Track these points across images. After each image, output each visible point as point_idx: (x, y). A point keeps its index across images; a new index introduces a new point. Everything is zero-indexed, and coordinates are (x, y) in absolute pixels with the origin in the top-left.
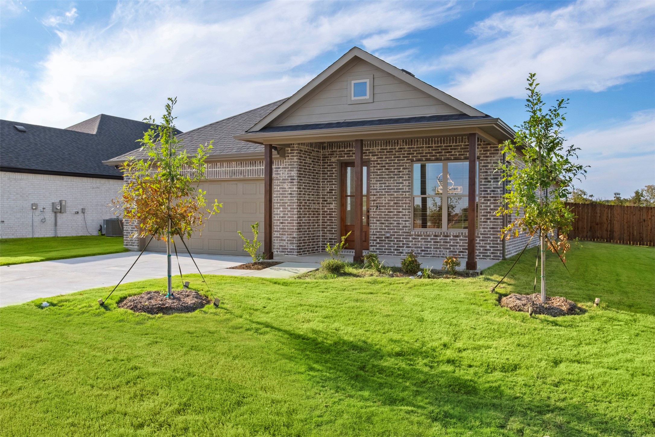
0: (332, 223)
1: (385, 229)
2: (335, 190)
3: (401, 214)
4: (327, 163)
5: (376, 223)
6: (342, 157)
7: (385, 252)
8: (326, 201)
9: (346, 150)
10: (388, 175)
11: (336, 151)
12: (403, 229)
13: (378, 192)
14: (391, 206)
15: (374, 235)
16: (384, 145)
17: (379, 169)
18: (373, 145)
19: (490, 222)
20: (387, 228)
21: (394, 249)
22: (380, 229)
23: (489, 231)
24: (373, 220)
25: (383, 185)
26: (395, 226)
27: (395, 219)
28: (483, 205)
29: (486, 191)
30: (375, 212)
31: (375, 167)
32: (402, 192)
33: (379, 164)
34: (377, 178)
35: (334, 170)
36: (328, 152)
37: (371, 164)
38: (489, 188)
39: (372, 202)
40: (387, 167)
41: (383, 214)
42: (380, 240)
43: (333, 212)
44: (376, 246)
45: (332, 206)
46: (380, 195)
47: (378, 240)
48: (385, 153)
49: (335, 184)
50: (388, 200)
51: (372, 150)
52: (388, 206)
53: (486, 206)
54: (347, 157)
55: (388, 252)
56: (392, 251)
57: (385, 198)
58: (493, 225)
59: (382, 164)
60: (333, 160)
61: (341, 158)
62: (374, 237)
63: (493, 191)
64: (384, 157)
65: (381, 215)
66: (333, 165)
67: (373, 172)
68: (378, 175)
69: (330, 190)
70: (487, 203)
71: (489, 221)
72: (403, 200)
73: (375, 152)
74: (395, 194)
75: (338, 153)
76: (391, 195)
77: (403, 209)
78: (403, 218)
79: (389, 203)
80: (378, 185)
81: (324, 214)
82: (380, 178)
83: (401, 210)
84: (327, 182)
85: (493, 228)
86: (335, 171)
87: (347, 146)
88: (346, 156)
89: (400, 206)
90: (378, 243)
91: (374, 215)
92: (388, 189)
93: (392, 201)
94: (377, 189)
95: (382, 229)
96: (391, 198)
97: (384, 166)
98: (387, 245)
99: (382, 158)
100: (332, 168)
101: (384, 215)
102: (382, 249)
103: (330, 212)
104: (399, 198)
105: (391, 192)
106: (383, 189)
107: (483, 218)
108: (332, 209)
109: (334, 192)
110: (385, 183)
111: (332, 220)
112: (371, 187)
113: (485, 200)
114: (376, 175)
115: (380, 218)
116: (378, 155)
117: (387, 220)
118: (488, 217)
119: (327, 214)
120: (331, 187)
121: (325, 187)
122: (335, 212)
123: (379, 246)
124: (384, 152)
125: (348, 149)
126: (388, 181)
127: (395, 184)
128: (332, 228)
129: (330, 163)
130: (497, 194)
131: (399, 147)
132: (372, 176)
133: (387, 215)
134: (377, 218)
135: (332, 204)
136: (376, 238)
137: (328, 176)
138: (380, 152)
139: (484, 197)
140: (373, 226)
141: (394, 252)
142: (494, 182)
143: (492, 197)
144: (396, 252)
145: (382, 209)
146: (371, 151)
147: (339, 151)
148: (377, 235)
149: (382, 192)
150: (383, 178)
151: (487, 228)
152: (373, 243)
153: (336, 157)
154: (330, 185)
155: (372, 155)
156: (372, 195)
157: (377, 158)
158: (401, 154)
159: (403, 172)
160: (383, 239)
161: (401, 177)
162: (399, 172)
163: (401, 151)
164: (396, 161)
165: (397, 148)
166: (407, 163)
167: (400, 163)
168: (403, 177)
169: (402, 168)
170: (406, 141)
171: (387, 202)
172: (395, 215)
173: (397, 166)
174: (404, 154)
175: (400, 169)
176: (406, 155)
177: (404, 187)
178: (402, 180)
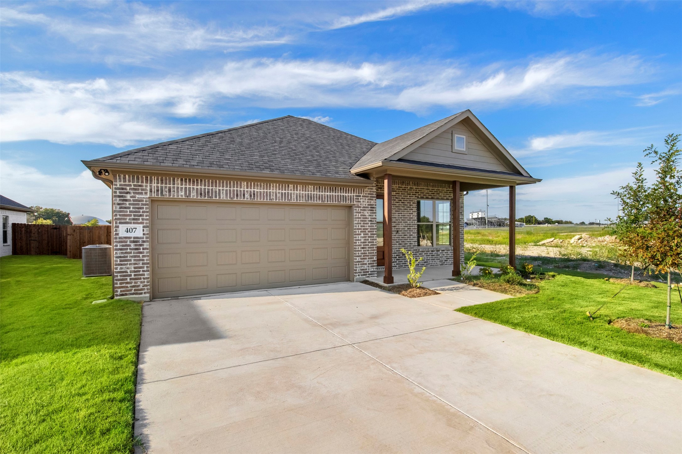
3: (412, 236)
7: (402, 266)
10: (403, 207)
12: (414, 248)
13: (397, 220)
14: (406, 231)
15: (395, 253)
16: (400, 184)
17: (398, 202)
18: (393, 183)
22: (398, 249)
24: (394, 242)
25: (400, 215)
26: (409, 246)
27: (408, 240)
30: (395, 235)
31: (394, 200)
32: (413, 220)
33: (397, 198)
34: (396, 209)
39: (393, 228)
40: (402, 201)
41: (400, 237)
46: (398, 222)
47: (397, 257)
48: (401, 190)
50: (404, 226)
52: (404, 231)
57: (402, 224)
59: (399, 198)
64: (400, 193)
67: (393, 204)
68: (397, 207)
72: (413, 226)
73: (394, 189)
74: (408, 221)
76: (406, 222)
77: (413, 233)
78: (413, 239)
79: (404, 229)
80: (397, 214)
82: (398, 209)
83: (412, 234)
89: (411, 231)
90: (398, 260)
91: (394, 238)
92: (404, 218)
93: (406, 227)
94: (396, 218)
96: (406, 224)
97: (401, 200)
99: (399, 194)
102: (400, 264)
104: (411, 224)
105: (405, 220)
106: (401, 218)
110: (402, 213)
114: (395, 207)
115: (398, 240)
116: (396, 191)
117: (403, 242)
123: (398, 262)
124: (400, 189)
126: (403, 211)
127: (408, 215)
131: (410, 186)
133: (403, 237)
136: (396, 255)
138: (398, 189)
145: (400, 233)
149: (399, 220)
150: (400, 209)
155: (392, 191)
157: (396, 194)
158: (411, 192)
159: (413, 205)
160: (401, 256)
161: (411, 209)
162: (410, 205)
163: (411, 190)
164: (408, 197)
165: (409, 187)
166: (415, 199)
167: (411, 199)
168: (413, 209)
169: (412, 202)
170: (414, 183)
171: (403, 227)
172: (408, 237)
173: (409, 201)
174: (413, 192)
175: (411, 203)
176: (414, 193)
177: (414, 217)
178: (412, 211)
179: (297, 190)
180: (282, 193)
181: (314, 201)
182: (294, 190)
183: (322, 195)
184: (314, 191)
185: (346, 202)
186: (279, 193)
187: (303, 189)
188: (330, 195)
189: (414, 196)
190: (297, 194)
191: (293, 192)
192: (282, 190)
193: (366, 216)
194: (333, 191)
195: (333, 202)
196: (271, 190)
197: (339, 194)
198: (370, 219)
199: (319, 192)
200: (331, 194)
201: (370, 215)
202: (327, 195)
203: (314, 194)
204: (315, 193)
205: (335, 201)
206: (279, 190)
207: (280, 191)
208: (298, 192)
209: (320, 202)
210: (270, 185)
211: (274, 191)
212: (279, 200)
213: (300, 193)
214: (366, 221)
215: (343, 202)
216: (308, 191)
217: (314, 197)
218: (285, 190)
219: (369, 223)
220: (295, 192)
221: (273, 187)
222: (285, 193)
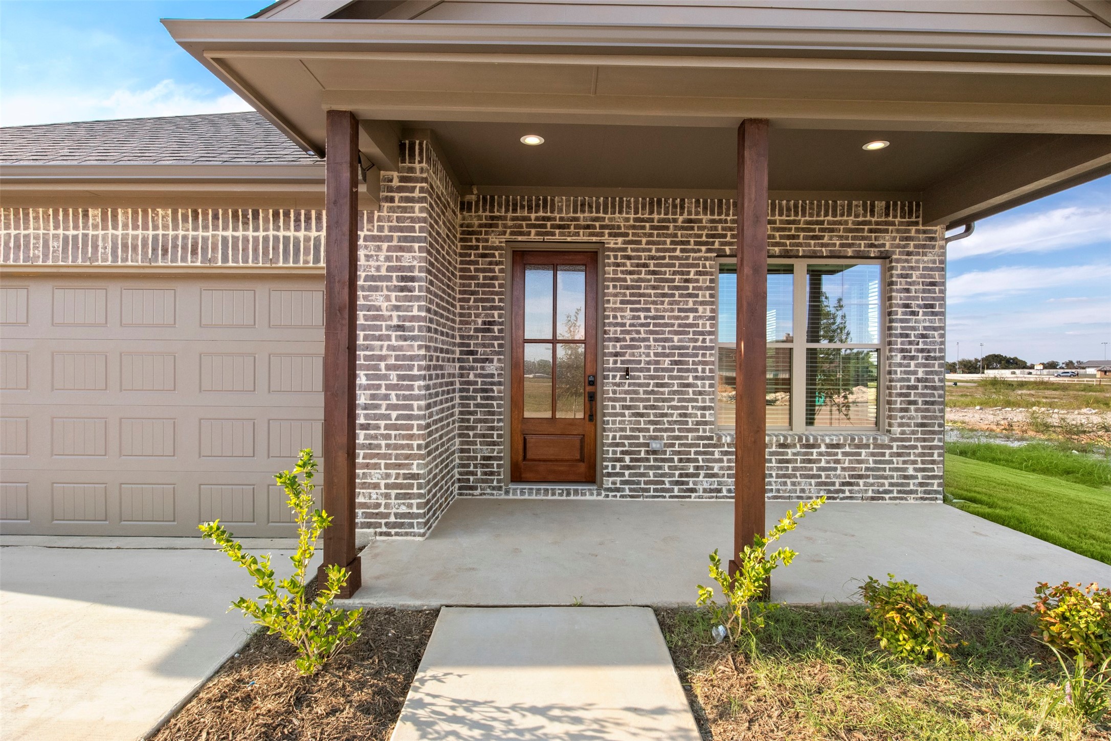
0: (493, 413)
1: (648, 430)
2: (501, 324)
3: (690, 390)
4: (477, 248)
5: (623, 415)
6: (521, 234)
7: (648, 490)
8: (472, 353)
9: (533, 216)
10: (654, 288)
11: (505, 218)
12: (697, 430)
13: (629, 332)
14: (663, 370)
15: (617, 445)
16: (644, 208)
17: (631, 273)
18: (613, 206)
19: (917, 410)
20: (652, 427)
21: (671, 483)
22: (632, 430)
23: (913, 433)
24: (614, 407)
25: (642, 315)
26: (676, 422)
27: (675, 403)
28: (899, 370)
29: (907, 336)
30: (618, 385)
31: (618, 265)
32: (695, 333)
33: (629, 258)
34: (625, 295)
35: (497, 268)
36: (480, 218)
37: (608, 257)
38: (913, 329)
39: (611, 359)
40: (652, 268)
41: (641, 390)
42: (632, 460)
43: (493, 384)
44: (623, 475)
45: (491, 368)
46: (632, 340)
47: (627, 458)
48: (647, 231)
49: (500, 308)
50: (656, 355)
51: (611, 219)
52: (656, 370)
53: (906, 372)
54: (538, 234)
55: (655, 490)
56: (667, 486)
57: (649, 347)
58: (923, 417)
59: (639, 258)
60: (494, 240)
61: (520, 238)
62: (615, 452)
63: (923, 336)
64: (644, 240)
65: (636, 392)
66: (493, 256)
67: (613, 280)
68: (627, 288)
69: (484, 323)
70: (909, 366)
71: (912, 407)
72: (696, 355)
73: (619, 227)
74: (676, 338)
75: (510, 223)
76: (666, 340)
77: (696, 378)
78: (696, 401)
79: (657, 362)
80: (628, 313)
81: (468, 390)
82: (632, 295)
83: (691, 380)
84: (476, 301)
85: (923, 425)
86: (501, 271)
87: (538, 205)
88: (533, 231)
89: (688, 370)
90: (628, 467)
91: (614, 392)
92: (655, 325)
93: (668, 355)
94: (624, 325)
95: (640, 430)
96: (664, 348)
97: (645, 265)
98: (651, 473)
99: (639, 243)
100: (490, 263)
101: (645, 392)
102: (639, 483)
103: (484, 383)
104: (687, 348)
105: (663, 333)
106: (642, 325)
107: (899, 399)
108: (492, 376)
109: (496, 328)
110: (648, 310)
111: (492, 406)
112: (608, 317)
113: (904, 358)
114: (621, 287)
115: (632, 400)
116: (627, 235)
117: (653, 407)
118: (912, 398)
119: (475, 391)
120: (487, 316)
121: (470, 315)
122: (500, 383)
123: (630, 475)
124: (643, 228)
125: (541, 214)
126: (654, 303)
127: (676, 313)
128: (492, 428)
129: (485, 248)
130: (934, 343)
131: (686, 216)
132: (611, 290)
133: (652, 392)
134: (625, 400)
135: (491, 361)
136: (623, 453)
137: (477, 285)
138: (634, 227)
139: (902, 351)
140: (614, 422)
141: (672, 490)
142: (925, 314)
143: (922, 351)
144: (676, 488)
145: (639, 378)
146: (607, 222)
147: (513, 219)
148: (623, 445)
149: (638, 332)
150: (641, 295)
151: (909, 425)
152: (614, 467)
153: (504, 233)
154: (484, 308)
155: (610, 235)
156: (610, 340)
157: (625, 243)
158: (690, 235)
159: (697, 281)
160: (643, 455)
161: (690, 295)
162: (687, 281)
163: (692, 228)
164: (678, 253)
165: (681, 219)
166: (706, 259)
167: (687, 258)
168: (697, 296)
169: (693, 270)
170: (705, 202)
171: (653, 358)
172: (674, 393)
173: (681, 265)
174: (700, 236)
175: (688, 273)
176: (704, 239)
177: (700, 322)
178: (695, 303)
179: (115, 227)
180: (66, 238)
181: (174, 260)
182: (105, 228)
183: (205, 239)
184: (175, 228)
185: (296, 260)
186: (56, 237)
187: (135, 220)
188: (235, 239)
189: (704, 248)
190: (114, 238)
191: (100, 233)
192: (66, 228)
193: (378, 309)
194: (245, 223)
195: (245, 260)
196: (31, 231)
197: (271, 233)
198: (395, 322)
199: (195, 229)
200: (240, 234)
201: (397, 308)
202: (225, 239)
203: (175, 238)
204: (181, 233)
205: (256, 258)
206: (56, 227)
207: (61, 232)
208: (120, 232)
209: (199, 264)
210: (26, 215)
211: (41, 232)
212: (55, 259)
213: (124, 237)
214: (379, 328)
215: (286, 259)
216: (155, 228)
217: (175, 246)
218: (76, 227)
219: (394, 334)
220: (111, 231)
221: (36, 218)
222: (75, 238)
